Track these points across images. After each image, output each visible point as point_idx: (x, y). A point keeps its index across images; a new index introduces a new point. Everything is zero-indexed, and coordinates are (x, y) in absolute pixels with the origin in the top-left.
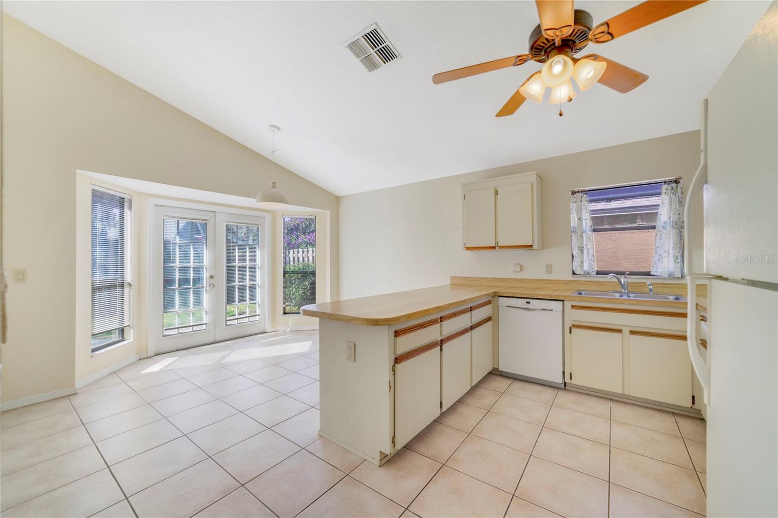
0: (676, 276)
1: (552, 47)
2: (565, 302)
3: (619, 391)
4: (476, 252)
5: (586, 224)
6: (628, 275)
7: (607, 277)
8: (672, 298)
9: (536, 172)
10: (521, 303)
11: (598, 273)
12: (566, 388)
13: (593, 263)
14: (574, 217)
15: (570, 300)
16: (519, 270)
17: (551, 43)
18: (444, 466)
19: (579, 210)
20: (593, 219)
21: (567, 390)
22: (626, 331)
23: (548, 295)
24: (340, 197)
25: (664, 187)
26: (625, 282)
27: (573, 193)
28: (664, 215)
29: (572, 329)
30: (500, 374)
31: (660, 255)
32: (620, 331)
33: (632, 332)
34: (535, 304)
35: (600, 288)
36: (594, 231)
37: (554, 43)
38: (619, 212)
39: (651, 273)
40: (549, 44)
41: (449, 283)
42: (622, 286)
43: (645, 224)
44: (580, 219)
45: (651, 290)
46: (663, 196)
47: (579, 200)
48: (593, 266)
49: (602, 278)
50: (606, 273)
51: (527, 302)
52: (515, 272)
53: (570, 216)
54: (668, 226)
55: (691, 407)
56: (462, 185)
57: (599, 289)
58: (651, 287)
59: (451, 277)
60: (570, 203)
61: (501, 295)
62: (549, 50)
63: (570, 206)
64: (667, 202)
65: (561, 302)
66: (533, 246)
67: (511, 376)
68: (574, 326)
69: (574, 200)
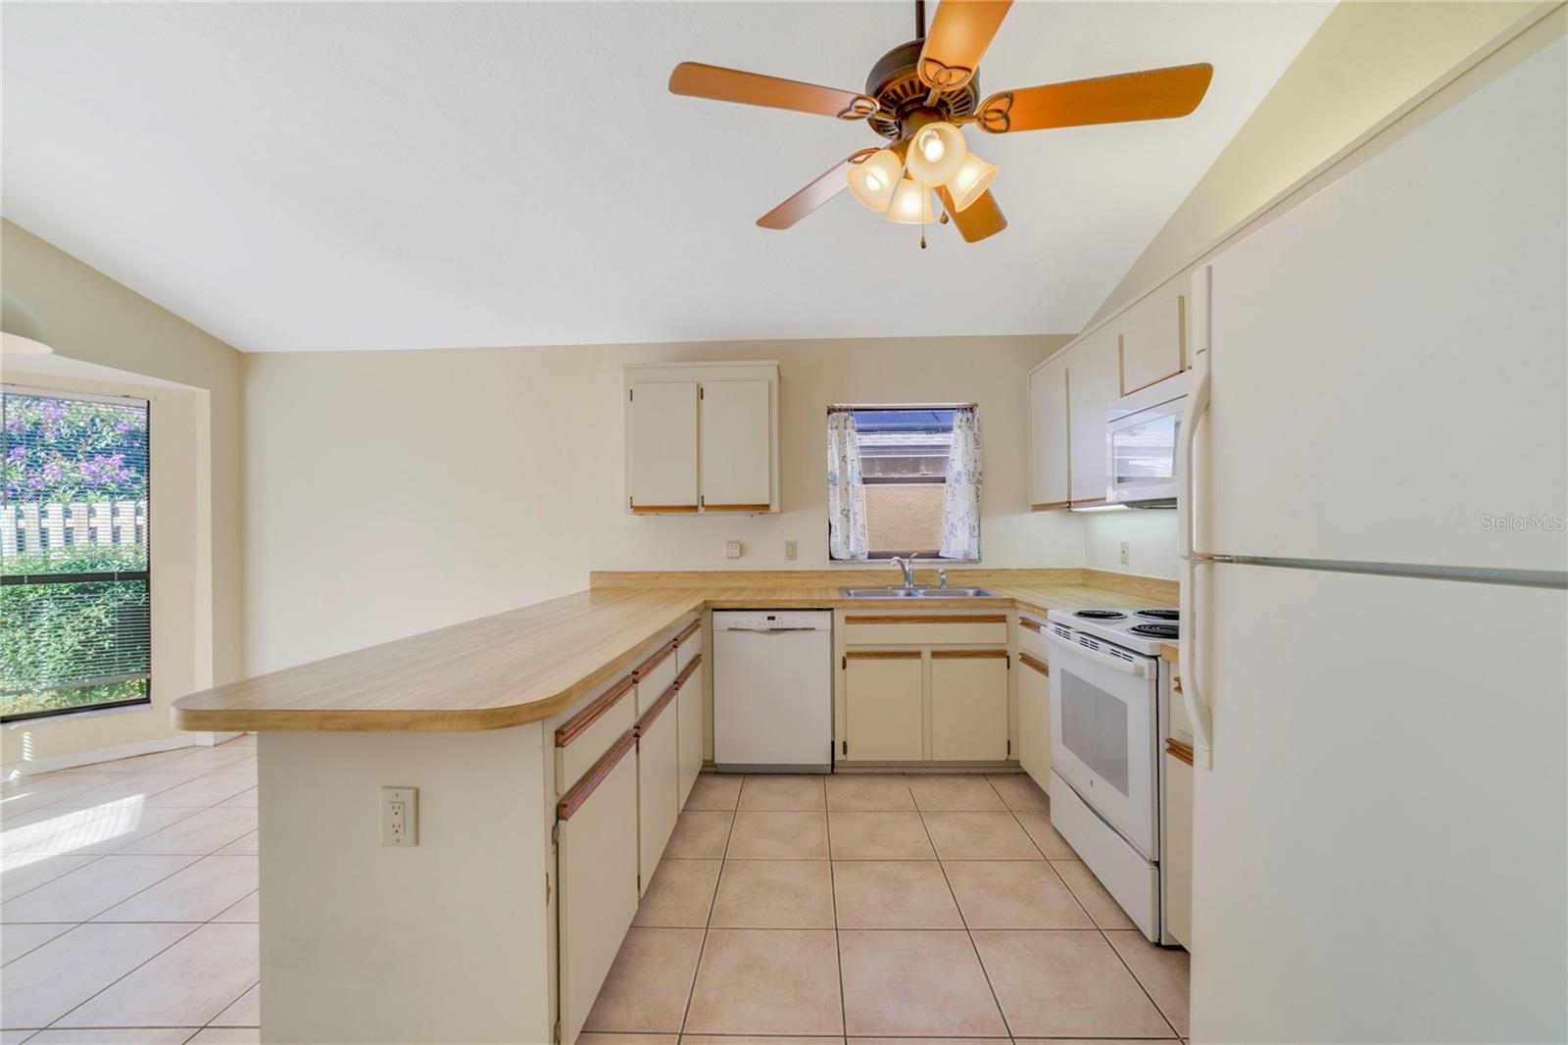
0: (972, 557)
1: (916, 106)
2: (835, 611)
3: (919, 758)
4: (652, 515)
5: (853, 468)
6: (916, 557)
7: (889, 563)
8: (971, 592)
9: (777, 362)
10: (758, 620)
11: (871, 556)
12: (835, 771)
13: (863, 539)
14: (833, 454)
15: (845, 608)
16: (738, 555)
17: (916, 96)
18: (683, 1037)
19: (842, 443)
20: (864, 460)
21: (837, 773)
22: (926, 653)
23: (801, 601)
24: (249, 354)
25: (958, 416)
26: (909, 570)
27: (830, 411)
28: (958, 461)
29: (848, 661)
30: (715, 769)
31: (952, 525)
32: (917, 655)
33: (935, 655)
34: (784, 619)
35: (874, 582)
36: (865, 481)
37: (925, 98)
38: (896, 453)
39: (941, 554)
40: (912, 97)
41: (588, 588)
42: (906, 576)
43: (931, 474)
44: (844, 459)
45: (943, 581)
46: (956, 430)
47: (842, 424)
48: (864, 545)
49: (880, 565)
50: (888, 556)
51: (769, 618)
52: (730, 558)
53: (826, 453)
54: (964, 479)
55: (1007, 759)
56: (625, 369)
57: (872, 584)
58: (943, 577)
59: (592, 573)
60: (827, 428)
61: (718, 606)
62: (909, 108)
63: (827, 434)
64: (961, 440)
65: (829, 613)
66: (771, 508)
67: (739, 771)
68: (850, 655)
69: (835, 424)
